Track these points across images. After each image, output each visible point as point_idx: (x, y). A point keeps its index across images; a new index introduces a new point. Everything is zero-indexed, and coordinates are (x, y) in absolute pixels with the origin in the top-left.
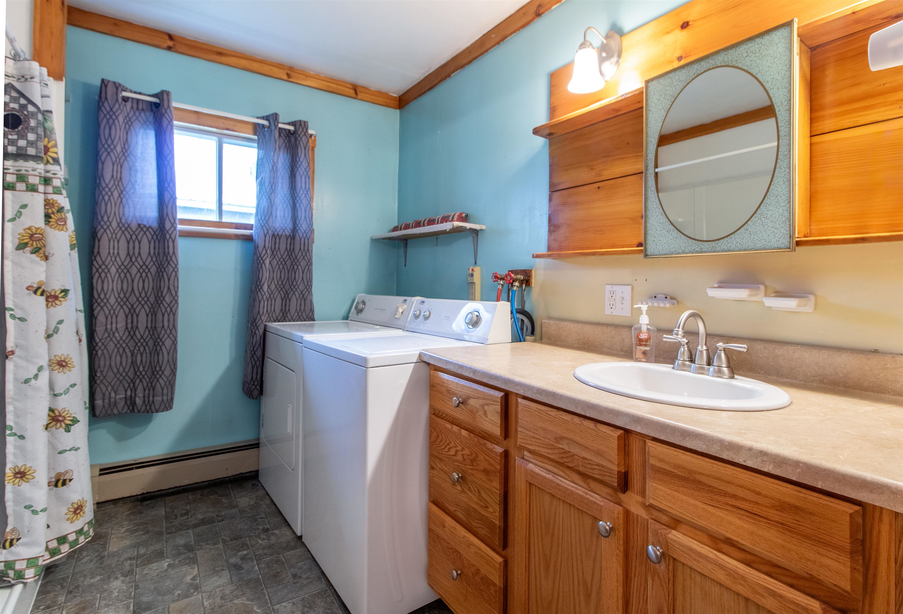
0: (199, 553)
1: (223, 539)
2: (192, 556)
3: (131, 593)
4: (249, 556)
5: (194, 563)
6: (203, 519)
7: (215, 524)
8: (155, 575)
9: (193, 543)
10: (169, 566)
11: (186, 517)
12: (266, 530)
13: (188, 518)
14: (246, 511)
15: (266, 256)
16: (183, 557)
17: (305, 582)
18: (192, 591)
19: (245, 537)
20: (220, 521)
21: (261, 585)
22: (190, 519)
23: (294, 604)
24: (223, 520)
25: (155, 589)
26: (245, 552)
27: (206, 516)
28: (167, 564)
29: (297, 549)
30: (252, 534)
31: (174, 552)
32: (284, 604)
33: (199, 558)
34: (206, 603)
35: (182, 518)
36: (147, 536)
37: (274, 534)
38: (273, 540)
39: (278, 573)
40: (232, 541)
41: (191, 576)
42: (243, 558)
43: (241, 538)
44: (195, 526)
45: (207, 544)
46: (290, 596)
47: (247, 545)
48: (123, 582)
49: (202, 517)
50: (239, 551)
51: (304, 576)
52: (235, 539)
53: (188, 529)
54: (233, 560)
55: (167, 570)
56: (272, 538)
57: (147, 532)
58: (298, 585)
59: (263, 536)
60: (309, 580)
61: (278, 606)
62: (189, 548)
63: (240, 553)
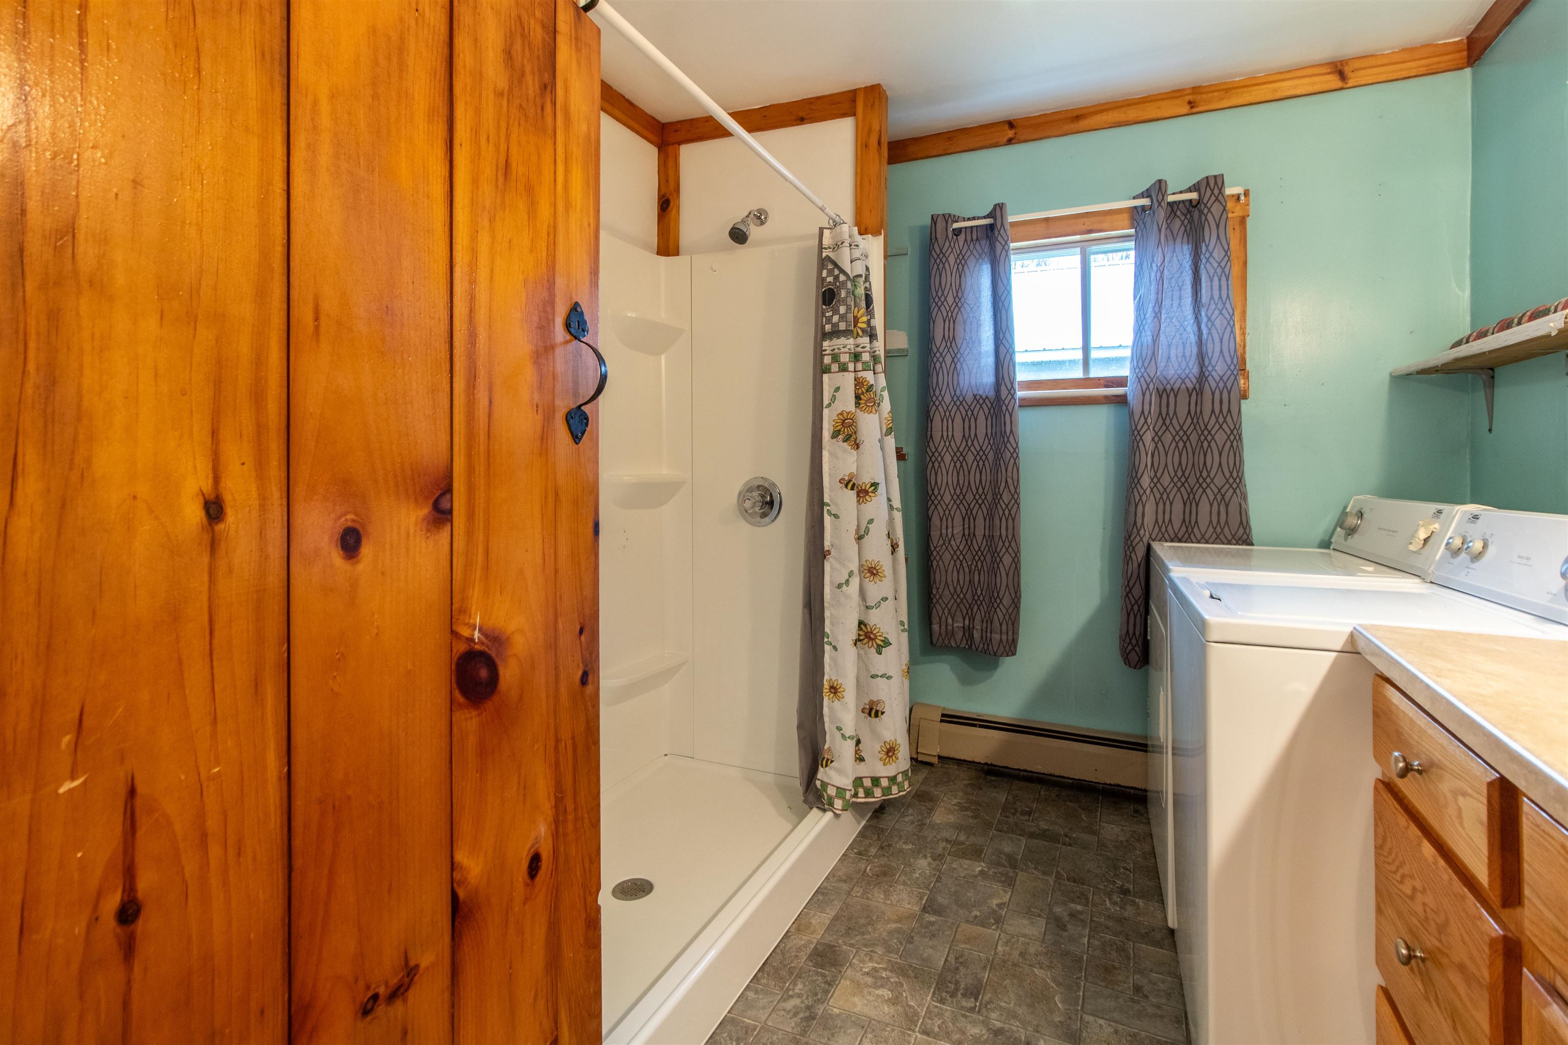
0: (1022, 876)
1: (1058, 872)
2: (1011, 874)
3: (931, 883)
4: (1082, 917)
5: (1009, 885)
6: (1045, 831)
7: (1057, 845)
8: (962, 875)
9: (1019, 857)
10: (982, 872)
11: (1026, 817)
12: (1125, 892)
13: (1028, 821)
14: (1106, 847)
15: (1145, 427)
16: (1001, 870)
17: (1150, 1010)
18: (992, 921)
19: (1089, 885)
20: (1064, 844)
21: (1081, 971)
22: (1030, 823)
23: (1116, 1032)
24: (1070, 845)
25: (956, 892)
26: (1079, 908)
27: (1051, 828)
28: (980, 869)
29: (1162, 948)
30: (1102, 887)
31: (994, 857)
32: (1101, 1021)
33: (1018, 883)
34: (1000, 948)
35: (1021, 818)
36: (975, 821)
37: (1134, 903)
38: (1129, 912)
39: (1114, 968)
40: (1069, 880)
41: (999, 901)
42: (1073, 915)
43: (1083, 884)
44: (1032, 836)
45: (1036, 868)
46: (1116, 1015)
47: (1087, 899)
48: (929, 864)
49: (1046, 827)
50: (1073, 901)
51: (1153, 1000)
52: (1075, 881)
53: (1021, 835)
54: (1058, 910)
55: (976, 876)
56: (1129, 907)
57: (976, 817)
58: (1137, 1007)
59: (1115, 898)
60: (1159, 1012)
61: (1091, 1018)
62: (1012, 862)
63: (1072, 905)
